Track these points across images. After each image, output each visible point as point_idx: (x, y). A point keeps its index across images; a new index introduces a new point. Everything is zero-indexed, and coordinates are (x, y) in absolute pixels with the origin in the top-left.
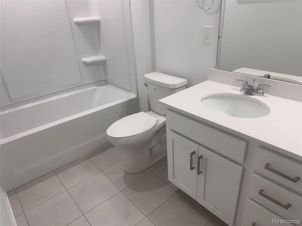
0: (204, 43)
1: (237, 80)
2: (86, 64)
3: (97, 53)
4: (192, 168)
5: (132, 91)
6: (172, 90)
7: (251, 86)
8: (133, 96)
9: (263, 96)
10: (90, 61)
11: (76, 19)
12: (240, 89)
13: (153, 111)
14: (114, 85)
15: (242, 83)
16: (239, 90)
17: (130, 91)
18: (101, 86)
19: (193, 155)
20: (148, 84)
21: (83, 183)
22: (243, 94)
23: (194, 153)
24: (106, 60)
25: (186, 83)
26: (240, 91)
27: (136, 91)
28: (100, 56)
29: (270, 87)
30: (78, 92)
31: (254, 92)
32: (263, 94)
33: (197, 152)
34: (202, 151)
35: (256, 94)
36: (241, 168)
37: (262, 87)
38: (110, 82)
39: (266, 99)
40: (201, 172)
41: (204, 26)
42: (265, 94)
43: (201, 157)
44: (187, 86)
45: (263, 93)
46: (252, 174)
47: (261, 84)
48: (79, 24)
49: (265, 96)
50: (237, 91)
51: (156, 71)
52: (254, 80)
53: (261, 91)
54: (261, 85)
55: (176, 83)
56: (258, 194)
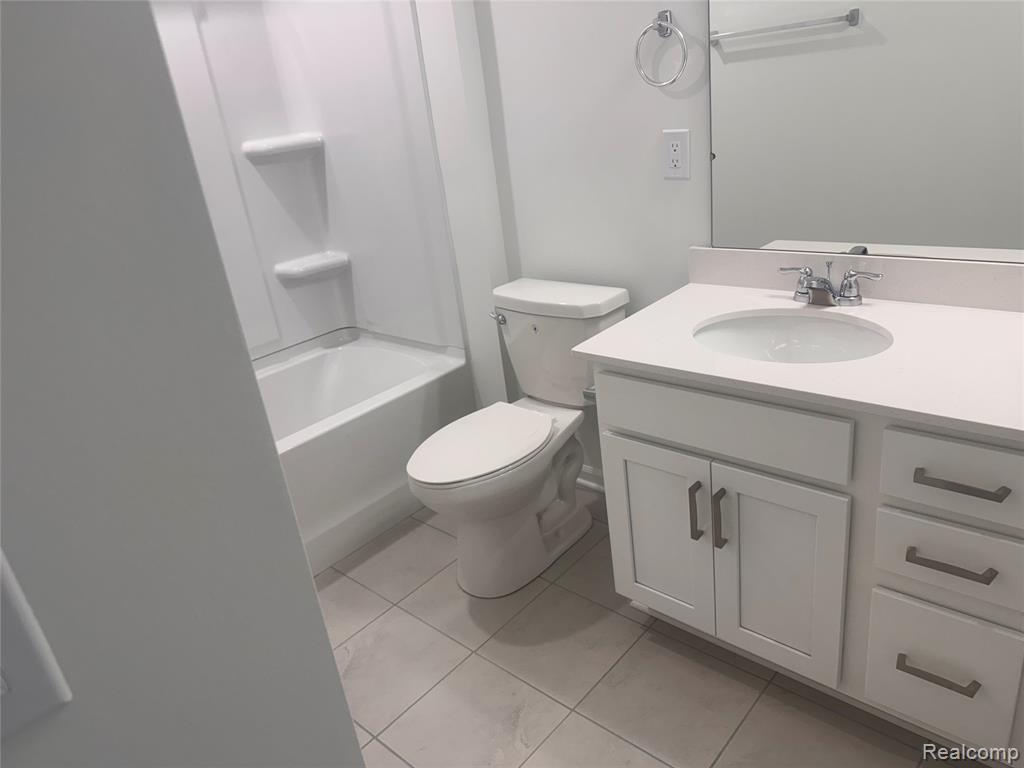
0: (666, 178)
1: (782, 269)
2: (289, 281)
3: (318, 244)
4: (696, 534)
5: (445, 347)
6: (591, 322)
7: (825, 281)
8: (454, 362)
9: (861, 304)
10: (301, 270)
11: (252, 145)
12: (792, 294)
13: (530, 397)
14: (379, 337)
15: (796, 275)
16: (790, 298)
17: (441, 349)
18: (338, 346)
19: (696, 491)
20: (507, 314)
21: (346, 648)
22: (805, 307)
23: (698, 486)
24: (349, 262)
25: (625, 301)
26: (794, 299)
27: (462, 346)
28: (329, 252)
29: (878, 276)
30: (271, 372)
31: (834, 298)
32: (860, 299)
33: (706, 482)
34: (724, 477)
35: (842, 303)
36: (846, 500)
37: (856, 280)
38: (366, 331)
39: (871, 311)
40: (726, 541)
41: (665, 131)
42: (864, 300)
43: (723, 492)
44: (628, 309)
45: (859, 296)
46: (879, 509)
47: (852, 273)
48: (258, 159)
49: (866, 305)
50: (785, 300)
51: (521, 277)
52: (829, 265)
53: (854, 291)
54: (852, 276)
55: (599, 303)
56: (905, 558)
